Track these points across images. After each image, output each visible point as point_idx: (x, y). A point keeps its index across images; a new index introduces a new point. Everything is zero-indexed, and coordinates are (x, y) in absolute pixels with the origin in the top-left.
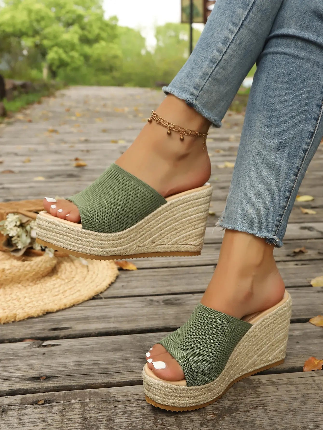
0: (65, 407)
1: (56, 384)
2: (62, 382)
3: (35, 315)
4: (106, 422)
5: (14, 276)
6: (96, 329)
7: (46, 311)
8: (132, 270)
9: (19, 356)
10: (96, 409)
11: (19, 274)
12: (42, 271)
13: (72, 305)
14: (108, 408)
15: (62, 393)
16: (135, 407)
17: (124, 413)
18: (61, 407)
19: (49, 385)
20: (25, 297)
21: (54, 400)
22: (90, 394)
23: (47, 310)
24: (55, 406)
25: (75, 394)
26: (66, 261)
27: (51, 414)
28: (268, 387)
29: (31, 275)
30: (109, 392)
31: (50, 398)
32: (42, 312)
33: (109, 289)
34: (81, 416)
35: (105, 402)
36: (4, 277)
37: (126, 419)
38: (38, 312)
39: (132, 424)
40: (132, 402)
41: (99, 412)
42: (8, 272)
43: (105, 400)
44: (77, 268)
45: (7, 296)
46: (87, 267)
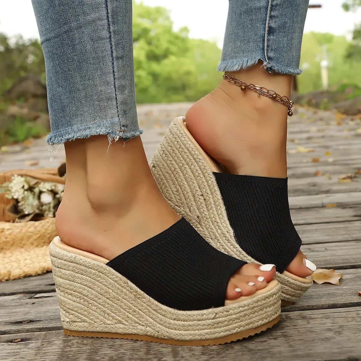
0: (43, 343)
1: (40, 326)
2: (46, 324)
3: (33, 274)
4: (88, 354)
9: (4, 306)
10: (79, 344)
14: (94, 343)
15: (43, 333)
17: (111, 347)
18: (39, 344)
19: (31, 327)
20: (26, 259)
21: (32, 338)
24: (32, 343)
25: (58, 333)
27: (25, 350)
31: (28, 337)
32: (41, 269)
34: (60, 350)
37: (112, 351)
38: (36, 270)
39: (118, 355)
41: (82, 346)
45: (5, 259)
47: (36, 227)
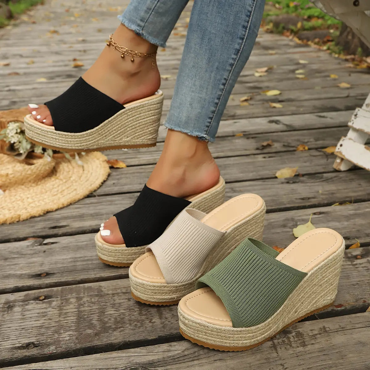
0: (62, 302)
1: (55, 280)
2: (60, 278)
3: (37, 215)
4: (97, 315)
5: (17, 179)
6: (90, 226)
7: (46, 211)
8: (122, 168)
9: (22, 254)
10: (89, 302)
11: (21, 177)
12: (42, 173)
13: (69, 204)
14: (100, 301)
15: (60, 288)
16: (123, 299)
17: (113, 305)
18: (59, 302)
19: (49, 282)
20: (28, 198)
21: (53, 296)
22: (85, 289)
23: (48, 210)
24: (54, 301)
25: (71, 289)
26: (64, 162)
27: (50, 309)
29: (32, 177)
30: (100, 286)
31: (50, 294)
32: (43, 212)
33: (101, 187)
34: (76, 310)
35: (97, 296)
36: (8, 181)
37: (115, 311)
38: (39, 213)
39: (120, 315)
40: (120, 294)
41: (92, 305)
42: (11, 176)
43: (96, 293)
44: (74, 168)
45: (12, 198)
46: (83, 167)
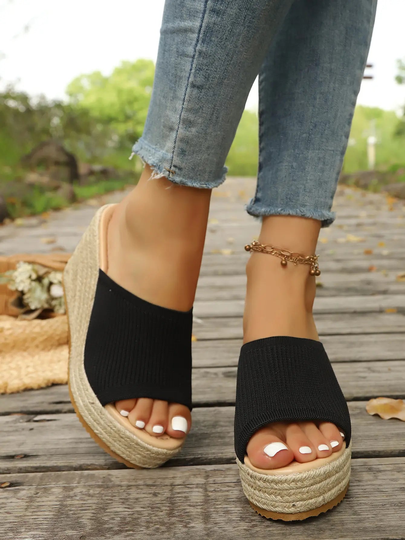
0: (38, 491)
1: (36, 463)
2: (45, 462)
3: (35, 386)
4: (93, 511)
5: (16, 339)
7: (51, 381)
10: (83, 494)
11: (23, 337)
14: (103, 494)
15: (39, 474)
16: (143, 493)
17: (124, 501)
18: (33, 492)
19: (25, 465)
20: (28, 367)
21: (24, 482)
22: (81, 476)
23: (54, 380)
24: (24, 489)
25: (59, 476)
27: (14, 500)
28: (361, 474)
30: (109, 475)
31: (19, 480)
32: (46, 381)
34: (58, 503)
35: (99, 486)
36: (3, 340)
37: (126, 508)
38: (39, 383)
39: (132, 514)
40: (141, 487)
41: (87, 498)
43: (100, 483)
45: (3, 365)
47: (42, 328)
